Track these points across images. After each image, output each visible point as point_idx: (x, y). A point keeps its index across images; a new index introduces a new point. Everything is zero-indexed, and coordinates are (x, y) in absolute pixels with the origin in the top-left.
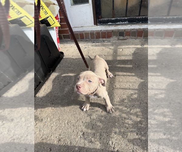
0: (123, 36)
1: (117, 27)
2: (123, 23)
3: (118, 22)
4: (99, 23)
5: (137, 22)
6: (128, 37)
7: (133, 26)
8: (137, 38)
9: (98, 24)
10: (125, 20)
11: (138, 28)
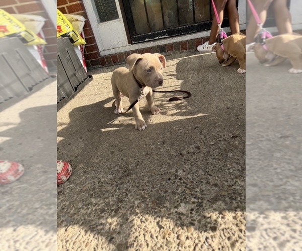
0: (165, 52)
1: (157, 42)
2: (163, 37)
3: (156, 37)
4: (134, 41)
5: (178, 33)
6: (171, 52)
7: (174, 38)
8: (182, 52)
9: (134, 43)
10: (164, 34)
11: (181, 40)
